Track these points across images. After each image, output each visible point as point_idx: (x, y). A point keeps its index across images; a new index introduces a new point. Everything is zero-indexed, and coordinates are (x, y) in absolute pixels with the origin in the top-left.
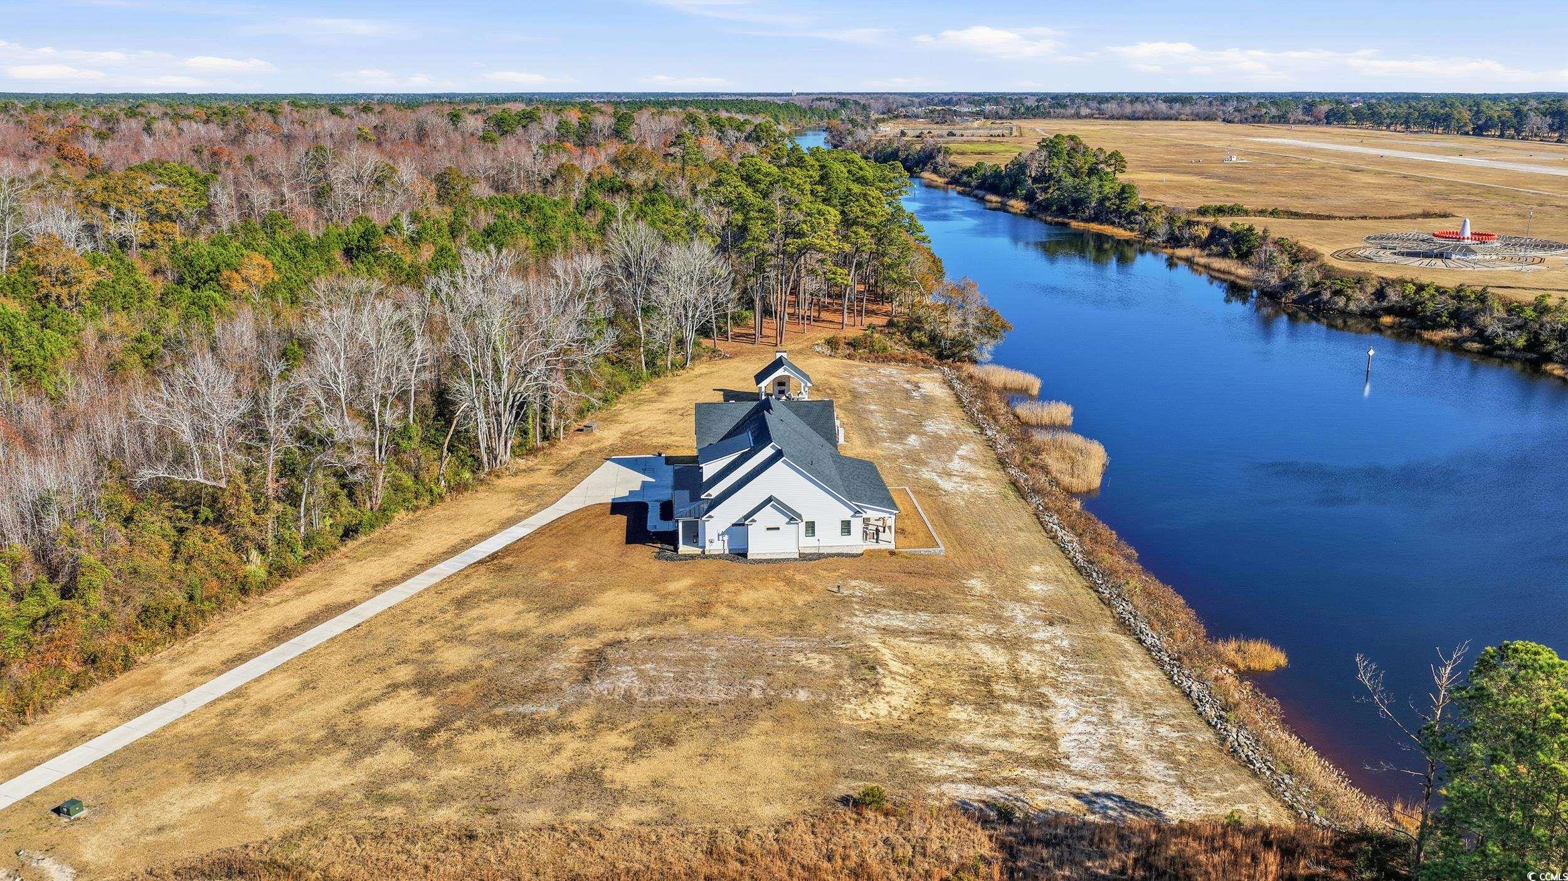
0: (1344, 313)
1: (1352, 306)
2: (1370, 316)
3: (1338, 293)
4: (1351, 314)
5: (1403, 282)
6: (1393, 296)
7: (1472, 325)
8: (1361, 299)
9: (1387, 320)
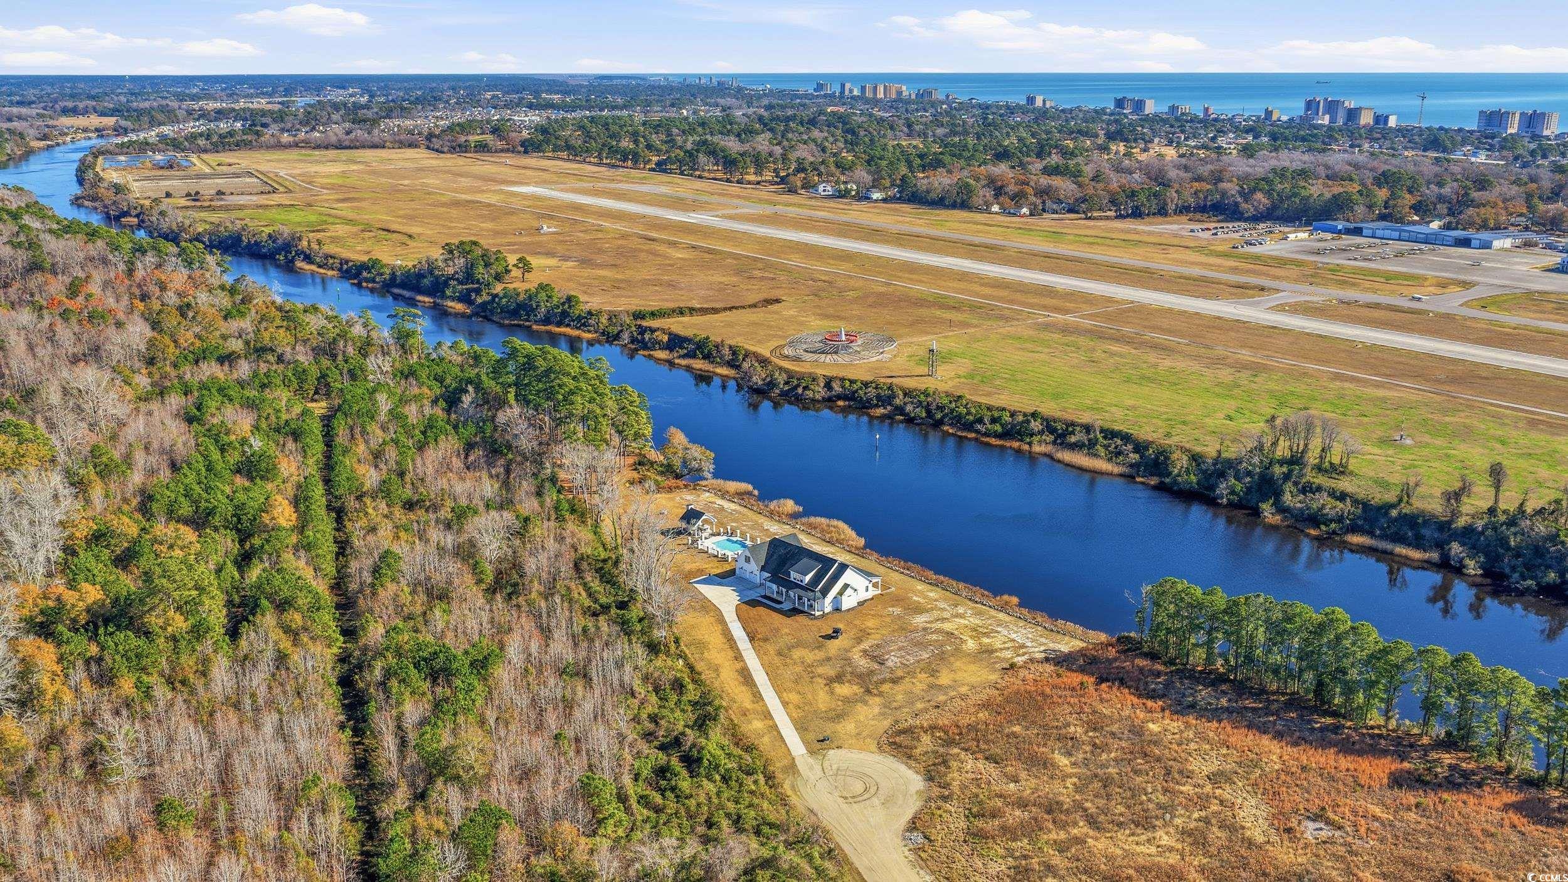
0: (813, 400)
1: (818, 397)
2: (829, 401)
3: (806, 388)
4: (818, 401)
5: (842, 380)
6: (837, 387)
7: (890, 404)
8: (819, 392)
9: (841, 403)
